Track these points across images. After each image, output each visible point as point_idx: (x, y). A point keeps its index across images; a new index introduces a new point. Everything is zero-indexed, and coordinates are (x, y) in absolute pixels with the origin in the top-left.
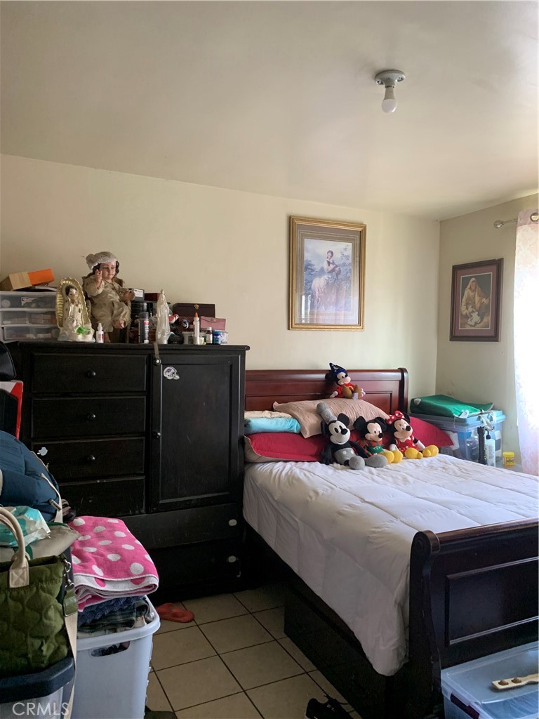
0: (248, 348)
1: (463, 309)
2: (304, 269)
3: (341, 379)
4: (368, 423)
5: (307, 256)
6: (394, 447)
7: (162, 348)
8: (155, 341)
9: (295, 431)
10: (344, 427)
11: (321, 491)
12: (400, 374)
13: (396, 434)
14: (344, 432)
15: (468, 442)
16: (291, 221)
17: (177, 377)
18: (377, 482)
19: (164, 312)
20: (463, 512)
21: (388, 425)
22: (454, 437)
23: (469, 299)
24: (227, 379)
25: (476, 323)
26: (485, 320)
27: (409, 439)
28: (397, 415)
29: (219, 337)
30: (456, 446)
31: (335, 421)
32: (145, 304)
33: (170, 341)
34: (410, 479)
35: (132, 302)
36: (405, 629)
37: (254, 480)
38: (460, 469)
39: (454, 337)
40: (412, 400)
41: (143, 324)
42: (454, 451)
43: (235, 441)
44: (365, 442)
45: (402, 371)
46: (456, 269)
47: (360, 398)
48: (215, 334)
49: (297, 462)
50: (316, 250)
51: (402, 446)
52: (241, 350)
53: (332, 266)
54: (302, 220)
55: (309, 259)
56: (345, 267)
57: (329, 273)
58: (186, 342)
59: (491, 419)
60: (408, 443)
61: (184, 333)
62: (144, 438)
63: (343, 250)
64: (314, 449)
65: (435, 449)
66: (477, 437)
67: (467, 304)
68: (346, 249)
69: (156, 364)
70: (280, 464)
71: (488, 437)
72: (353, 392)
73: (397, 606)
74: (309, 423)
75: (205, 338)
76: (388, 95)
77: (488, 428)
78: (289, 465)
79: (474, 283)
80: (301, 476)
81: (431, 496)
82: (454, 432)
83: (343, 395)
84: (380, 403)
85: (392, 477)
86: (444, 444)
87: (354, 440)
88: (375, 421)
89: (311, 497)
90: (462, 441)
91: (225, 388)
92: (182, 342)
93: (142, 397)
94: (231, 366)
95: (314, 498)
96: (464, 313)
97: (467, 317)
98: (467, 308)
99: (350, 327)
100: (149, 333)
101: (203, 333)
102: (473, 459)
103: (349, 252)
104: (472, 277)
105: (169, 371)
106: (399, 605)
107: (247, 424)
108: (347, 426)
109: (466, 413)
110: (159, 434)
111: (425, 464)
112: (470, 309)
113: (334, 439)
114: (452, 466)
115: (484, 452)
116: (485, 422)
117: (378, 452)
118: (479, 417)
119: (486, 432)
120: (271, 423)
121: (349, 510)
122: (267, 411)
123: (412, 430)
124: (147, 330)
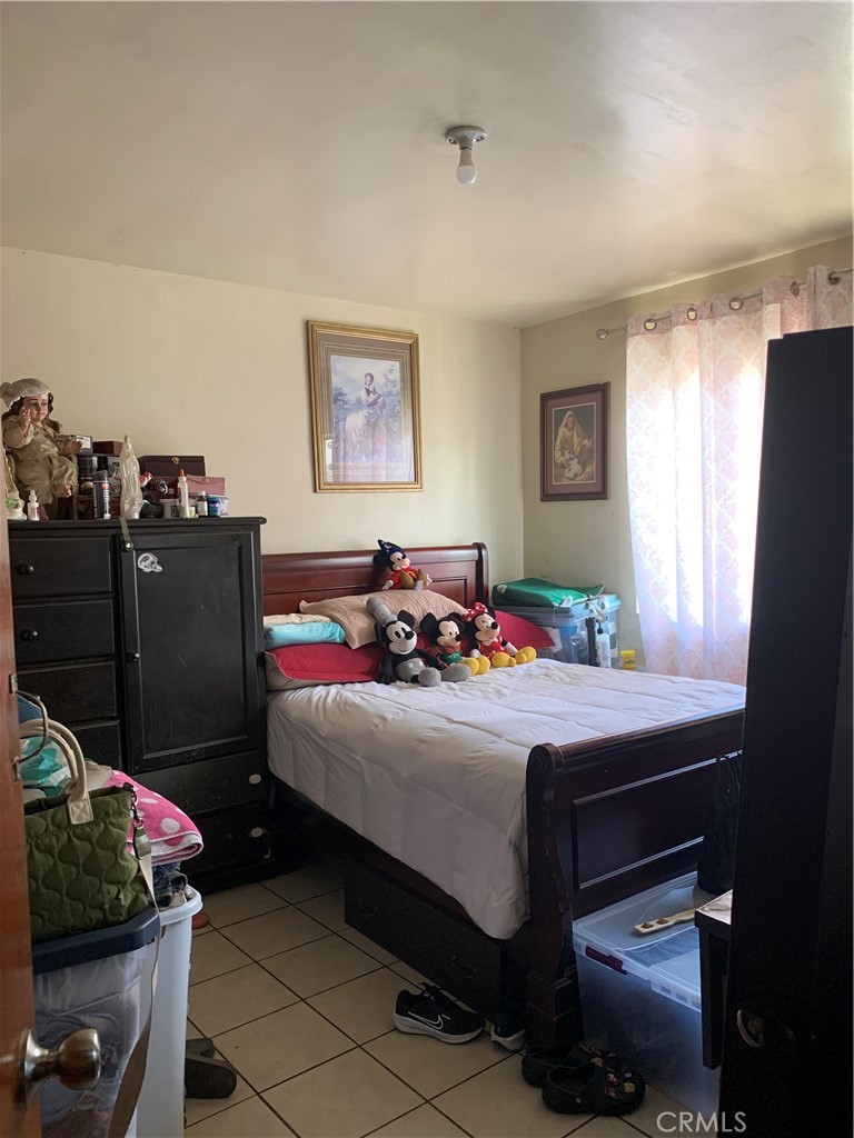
0: (264, 521)
1: (558, 456)
2: (332, 400)
3: (397, 563)
4: (440, 621)
5: (336, 381)
6: (476, 653)
7: (132, 524)
8: (119, 514)
9: (338, 640)
10: (408, 629)
11: (389, 716)
12: (476, 552)
13: (479, 635)
14: (409, 636)
15: (574, 640)
16: (309, 328)
17: (159, 569)
18: (463, 699)
19: (130, 470)
20: (583, 723)
21: (467, 623)
22: (555, 634)
23: (565, 440)
24: (235, 567)
25: (576, 475)
26: (588, 470)
27: (496, 640)
28: (477, 608)
29: (217, 505)
30: (558, 646)
31: (394, 622)
32: (95, 459)
33: (142, 514)
34: (505, 691)
35: (78, 456)
36: (524, 877)
37: (285, 714)
38: (568, 675)
39: (548, 496)
40: (495, 588)
41: (101, 490)
42: (555, 654)
43: (252, 660)
44: (437, 648)
45: (479, 547)
46: (546, 398)
47: (425, 587)
48: (212, 502)
49: (344, 684)
50: (349, 372)
51: (487, 651)
52: (254, 524)
53: (372, 397)
54: (325, 327)
55: (339, 386)
56: (393, 398)
57: (369, 406)
58: (168, 514)
59: (603, 606)
60: (494, 647)
61: (162, 501)
62: (113, 663)
63: (387, 371)
64: (367, 664)
65: (532, 651)
66: (584, 633)
67: (562, 449)
68: (391, 371)
69: (125, 550)
70: (320, 688)
71: (600, 631)
72: (415, 580)
73: (512, 848)
74: (359, 628)
75: (196, 507)
76: (465, 160)
77: (600, 618)
78: (334, 689)
79: (571, 419)
80: (357, 700)
81: (538, 709)
82: (554, 627)
83: (401, 585)
84: (452, 594)
85: (481, 691)
86: (543, 646)
87: (422, 647)
88: (448, 618)
89: (376, 726)
90: (565, 639)
91: (232, 582)
92: (160, 515)
93: (108, 601)
94: (240, 548)
95: (381, 727)
96: (559, 461)
97: (563, 466)
98: (563, 455)
99: (403, 486)
100: (111, 502)
101: (193, 501)
102: (582, 662)
103: (396, 376)
104: (567, 410)
105: (146, 559)
106: (514, 846)
107: (267, 634)
108: (411, 626)
109: (569, 600)
110: (137, 655)
111: (521, 672)
112: (567, 455)
113: (394, 648)
114: (557, 672)
115: (595, 651)
116: (594, 610)
117: (457, 661)
118: (587, 605)
119: (597, 625)
120: (303, 630)
121: (434, 734)
122: (293, 615)
123: (499, 628)
124: (107, 499)
